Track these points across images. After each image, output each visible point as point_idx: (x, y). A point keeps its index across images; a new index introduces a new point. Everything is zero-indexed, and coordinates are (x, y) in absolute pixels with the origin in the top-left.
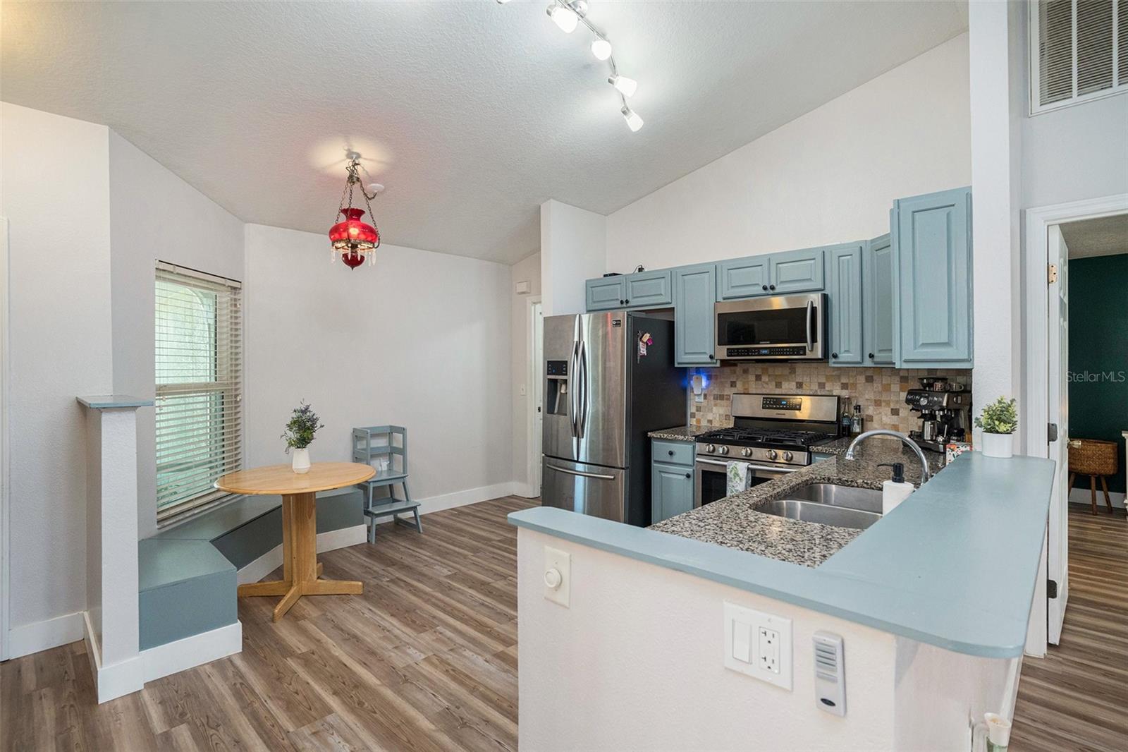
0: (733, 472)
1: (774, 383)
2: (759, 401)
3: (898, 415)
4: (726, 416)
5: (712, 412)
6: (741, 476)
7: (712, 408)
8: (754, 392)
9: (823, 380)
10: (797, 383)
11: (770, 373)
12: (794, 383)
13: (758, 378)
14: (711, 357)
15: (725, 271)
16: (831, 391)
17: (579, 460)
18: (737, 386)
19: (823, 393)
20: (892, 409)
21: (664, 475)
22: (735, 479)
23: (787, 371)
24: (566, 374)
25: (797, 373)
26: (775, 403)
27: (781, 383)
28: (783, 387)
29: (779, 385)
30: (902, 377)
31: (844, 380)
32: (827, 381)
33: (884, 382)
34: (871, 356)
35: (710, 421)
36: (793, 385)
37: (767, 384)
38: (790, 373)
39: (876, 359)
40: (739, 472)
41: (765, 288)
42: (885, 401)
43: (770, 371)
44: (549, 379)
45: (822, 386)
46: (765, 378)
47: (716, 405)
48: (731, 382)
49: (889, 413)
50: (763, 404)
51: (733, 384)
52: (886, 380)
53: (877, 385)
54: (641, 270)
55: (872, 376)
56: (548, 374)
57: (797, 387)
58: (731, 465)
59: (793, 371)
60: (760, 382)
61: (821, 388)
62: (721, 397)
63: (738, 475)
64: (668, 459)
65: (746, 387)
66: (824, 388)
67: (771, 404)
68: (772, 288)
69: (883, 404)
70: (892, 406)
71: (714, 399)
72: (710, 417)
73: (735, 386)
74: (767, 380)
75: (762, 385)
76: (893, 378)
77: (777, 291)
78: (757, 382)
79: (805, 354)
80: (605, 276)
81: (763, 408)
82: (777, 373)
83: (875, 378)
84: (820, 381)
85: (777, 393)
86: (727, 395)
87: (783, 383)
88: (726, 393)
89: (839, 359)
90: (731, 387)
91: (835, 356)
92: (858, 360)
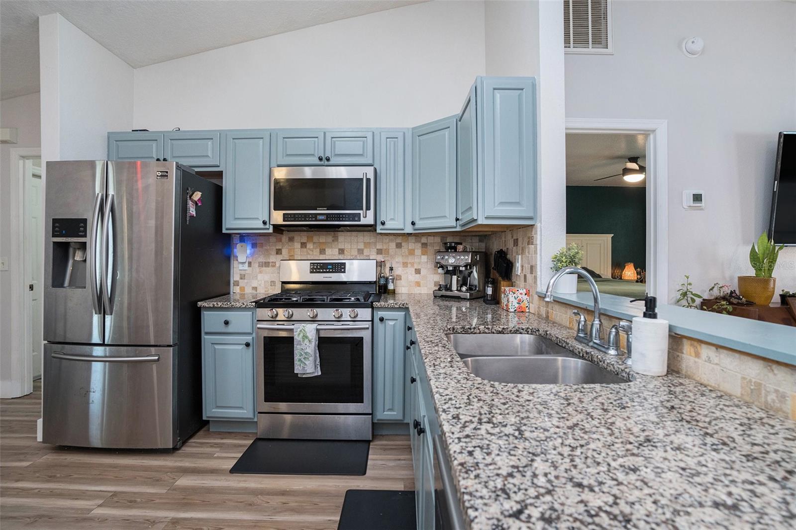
0: (302, 334)
1: (318, 250)
2: (307, 265)
3: (420, 274)
4: (271, 281)
5: (257, 279)
6: (310, 338)
7: (256, 276)
8: (301, 258)
9: (361, 246)
10: (339, 249)
11: (314, 241)
12: (337, 250)
13: (303, 245)
14: (264, 223)
15: (280, 140)
16: (368, 256)
17: (106, 343)
18: (283, 253)
19: (363, 257)
20: (416, 269)
21: (217, 347)
22: (304, 341)
23: (330, 239)
24: (85, 236)
25: (339, 241)
26: (322, 268)
27: (325, 249)
28: (327, 253)
29: (322, 252)
30: (423, 244)
31: (379, 246)
32: (365, 247)
33: (410, 248)
34: (413, 223)
35: (255, 288)
36: (336, 251)
37: (312, 251)
38: (333, 241)
39: (417, 226)
40: (308, 335)
41: (321, 159)
42: (410, 263)
43: (315, 239)
44: (54, 242)
45: (360, 251)
46: (310, 246)
47: (261, 272)
48: (277, 249)
49: (414, 272)
50: (311, 268)
51: (279, 252)
52: (411, 245)
53: (404, 250)
55: (401, 243)
56: (54, 236)
57: (339, 254)
58: (297, 327)
59: (336, 239)
60: (305, 250)
61: (360, 254)
62: (267, 264)
63: (307, 337)
64: (223, 329)
65: (292, 254)
66: (363, 254)
67: (319, 269)
68: (328, 160)
69: (409, 265)
70: (416, 267)
71: (259, 266)
72: (255, 284)
73: (281, 254)
74: (312, 247)
75: (307, 252)
76: (416, 244)
77: (331, 163)
78: (302, 249)
79: (359, 220)
80: (133, 131)
81: (311, 272)
82: (321, 241)
83: (403, 244)
84: (359, 247)
85: (321, 259)
86: (273, 262)
87: (326, 250)
88: (271, 260)
89: (386, 226)
90: (277, 254)
91: (383, 223)
92: (402, 227)
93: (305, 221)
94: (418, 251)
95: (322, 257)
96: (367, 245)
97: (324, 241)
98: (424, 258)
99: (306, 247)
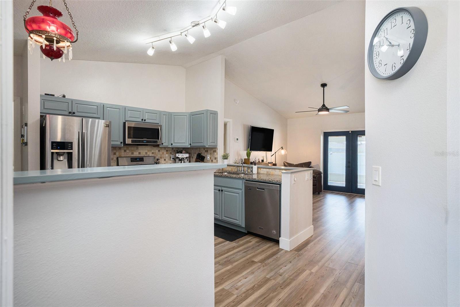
1: (131, 153)
2: (129, 159)
8: (123, 156)
9: (147, 151)
10: (139, 153)
11: (129, 149)
12: (138, 153)
13: (125, 151)
14: (121, 143)
16: (149, 155)
18: (117, 154)
19: (147, 156)
24: (72, 149)
26: (135, 160)
31: (153, 151)
34: (172, 144)
36: (137, 153)
37: (128, 153)
38: (136, 149)
41: (142, 120)
43: (130, 148)
44: (52, 152)
46: (128, 151)
48: (114, 153)
50: (131, 160)
53: (161, 153)
54: (64, 96)
56: (52, 149)
57: (139, 154)
59: (137, 149)
60: (126, 153)
65: (120, 154)
69: (162, 158)
70: (164, 158)
73: (116, 154)
74: (128, 152)
77: (146, 121)
78: (124, 153)
79: (157, 143)
81: (131, 162)
82: (132, 149)
83: (160, 150)
87: (134, 153)
89: (163, 145)
90: (114, 154)
91: (163, 144)
92: (167, 145)
93: (139, 143)
94: (165, 153)
95: (132, 156)
96: (148, 151)
97: (133, 149)
98: (167, 155)
99: (126, 152)
